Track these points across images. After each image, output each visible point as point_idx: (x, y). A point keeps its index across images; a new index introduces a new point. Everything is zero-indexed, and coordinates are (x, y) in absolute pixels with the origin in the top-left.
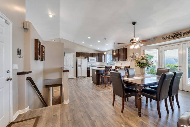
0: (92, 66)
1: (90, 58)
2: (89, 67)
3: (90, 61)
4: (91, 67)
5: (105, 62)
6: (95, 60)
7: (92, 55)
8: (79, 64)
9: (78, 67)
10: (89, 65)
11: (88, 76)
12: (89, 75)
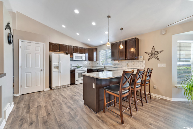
0: (78, 67)
1: (75, 55)
2: (73, 69)
3: (74, 59)
4: (77, 70)
5: (97, 61)
6: (84, 59)
7: (79, 50)
8: (54, 64)
9: (54, 70)
10: (73, 66)
11: (71, 84)
12: (73, 82)
